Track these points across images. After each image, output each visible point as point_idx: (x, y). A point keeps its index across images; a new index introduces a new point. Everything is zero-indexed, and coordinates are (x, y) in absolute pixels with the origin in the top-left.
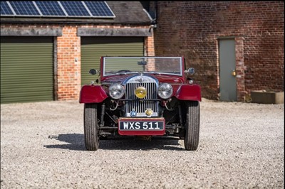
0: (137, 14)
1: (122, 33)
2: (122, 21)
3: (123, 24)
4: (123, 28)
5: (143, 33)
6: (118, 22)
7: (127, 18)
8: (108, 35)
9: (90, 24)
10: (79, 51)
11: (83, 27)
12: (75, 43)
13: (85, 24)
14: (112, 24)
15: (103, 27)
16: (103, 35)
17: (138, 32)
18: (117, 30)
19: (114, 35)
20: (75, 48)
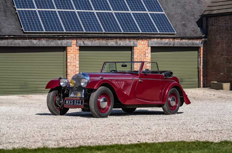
0: (193, 31)
1: (181, 44)
2: (182, 36)
3: (182, 38)
4: (182, 41)
5: (197, 44)
6: (178, 36)
7: (185, 34)
8: (171, 46)
9: (157, 38)
10: (150, 56)
11: (152, 40)
12: (147, 52)
13: (154, 38)
14: (174, 38)
15: (167, 40)
16: (167, 46)
17: (193, 44)
18: (177, 42)
19: (176, 45)
20: (147, 55)
